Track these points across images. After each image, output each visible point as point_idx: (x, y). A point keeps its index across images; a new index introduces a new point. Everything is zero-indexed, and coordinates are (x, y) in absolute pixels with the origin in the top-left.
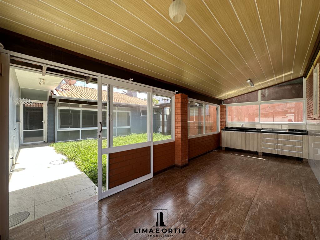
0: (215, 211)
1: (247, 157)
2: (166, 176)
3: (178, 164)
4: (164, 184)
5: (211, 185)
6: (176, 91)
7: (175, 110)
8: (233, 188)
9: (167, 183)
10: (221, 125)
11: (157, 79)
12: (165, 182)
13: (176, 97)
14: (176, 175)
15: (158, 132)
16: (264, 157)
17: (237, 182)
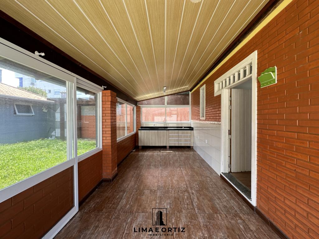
0: (174, 218)
1: (161, 152)
2: (98, 201)
3: (108, 178)
4: (101, 213)
5: (153, 190)
6: (103, 87)
7: (103, 110)
8: (170, 185)
9: (104, 210)
10: (137, 125)
11: (83, 65)
12: (102, 210)
13: (104, 95)
14: (110, 193)
15: (51, 137)
16: (171, 149)
17: (169, 179)
